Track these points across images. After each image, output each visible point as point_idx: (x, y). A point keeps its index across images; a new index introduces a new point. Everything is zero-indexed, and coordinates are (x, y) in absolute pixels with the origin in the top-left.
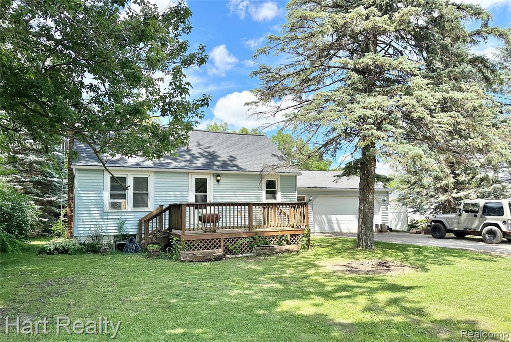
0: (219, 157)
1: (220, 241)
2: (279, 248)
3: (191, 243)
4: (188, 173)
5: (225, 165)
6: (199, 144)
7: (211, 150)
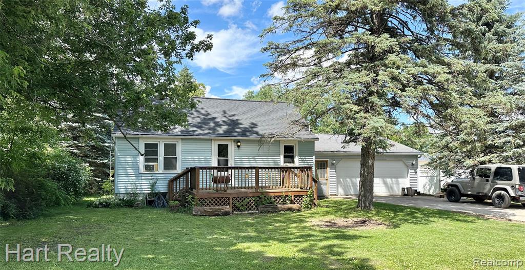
0: (241, 124)
1: (229, 200)
2: (282, 206)
3: (204, 200)
4: (211, 139)
5: (245, 132)
6: (225, 113)
7: (235, 118)
